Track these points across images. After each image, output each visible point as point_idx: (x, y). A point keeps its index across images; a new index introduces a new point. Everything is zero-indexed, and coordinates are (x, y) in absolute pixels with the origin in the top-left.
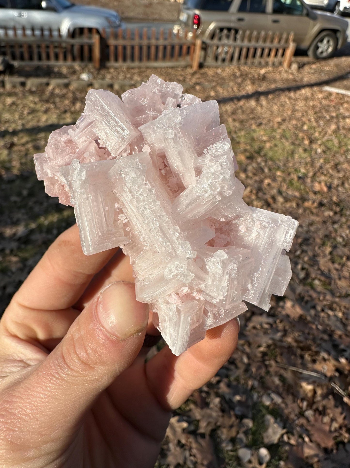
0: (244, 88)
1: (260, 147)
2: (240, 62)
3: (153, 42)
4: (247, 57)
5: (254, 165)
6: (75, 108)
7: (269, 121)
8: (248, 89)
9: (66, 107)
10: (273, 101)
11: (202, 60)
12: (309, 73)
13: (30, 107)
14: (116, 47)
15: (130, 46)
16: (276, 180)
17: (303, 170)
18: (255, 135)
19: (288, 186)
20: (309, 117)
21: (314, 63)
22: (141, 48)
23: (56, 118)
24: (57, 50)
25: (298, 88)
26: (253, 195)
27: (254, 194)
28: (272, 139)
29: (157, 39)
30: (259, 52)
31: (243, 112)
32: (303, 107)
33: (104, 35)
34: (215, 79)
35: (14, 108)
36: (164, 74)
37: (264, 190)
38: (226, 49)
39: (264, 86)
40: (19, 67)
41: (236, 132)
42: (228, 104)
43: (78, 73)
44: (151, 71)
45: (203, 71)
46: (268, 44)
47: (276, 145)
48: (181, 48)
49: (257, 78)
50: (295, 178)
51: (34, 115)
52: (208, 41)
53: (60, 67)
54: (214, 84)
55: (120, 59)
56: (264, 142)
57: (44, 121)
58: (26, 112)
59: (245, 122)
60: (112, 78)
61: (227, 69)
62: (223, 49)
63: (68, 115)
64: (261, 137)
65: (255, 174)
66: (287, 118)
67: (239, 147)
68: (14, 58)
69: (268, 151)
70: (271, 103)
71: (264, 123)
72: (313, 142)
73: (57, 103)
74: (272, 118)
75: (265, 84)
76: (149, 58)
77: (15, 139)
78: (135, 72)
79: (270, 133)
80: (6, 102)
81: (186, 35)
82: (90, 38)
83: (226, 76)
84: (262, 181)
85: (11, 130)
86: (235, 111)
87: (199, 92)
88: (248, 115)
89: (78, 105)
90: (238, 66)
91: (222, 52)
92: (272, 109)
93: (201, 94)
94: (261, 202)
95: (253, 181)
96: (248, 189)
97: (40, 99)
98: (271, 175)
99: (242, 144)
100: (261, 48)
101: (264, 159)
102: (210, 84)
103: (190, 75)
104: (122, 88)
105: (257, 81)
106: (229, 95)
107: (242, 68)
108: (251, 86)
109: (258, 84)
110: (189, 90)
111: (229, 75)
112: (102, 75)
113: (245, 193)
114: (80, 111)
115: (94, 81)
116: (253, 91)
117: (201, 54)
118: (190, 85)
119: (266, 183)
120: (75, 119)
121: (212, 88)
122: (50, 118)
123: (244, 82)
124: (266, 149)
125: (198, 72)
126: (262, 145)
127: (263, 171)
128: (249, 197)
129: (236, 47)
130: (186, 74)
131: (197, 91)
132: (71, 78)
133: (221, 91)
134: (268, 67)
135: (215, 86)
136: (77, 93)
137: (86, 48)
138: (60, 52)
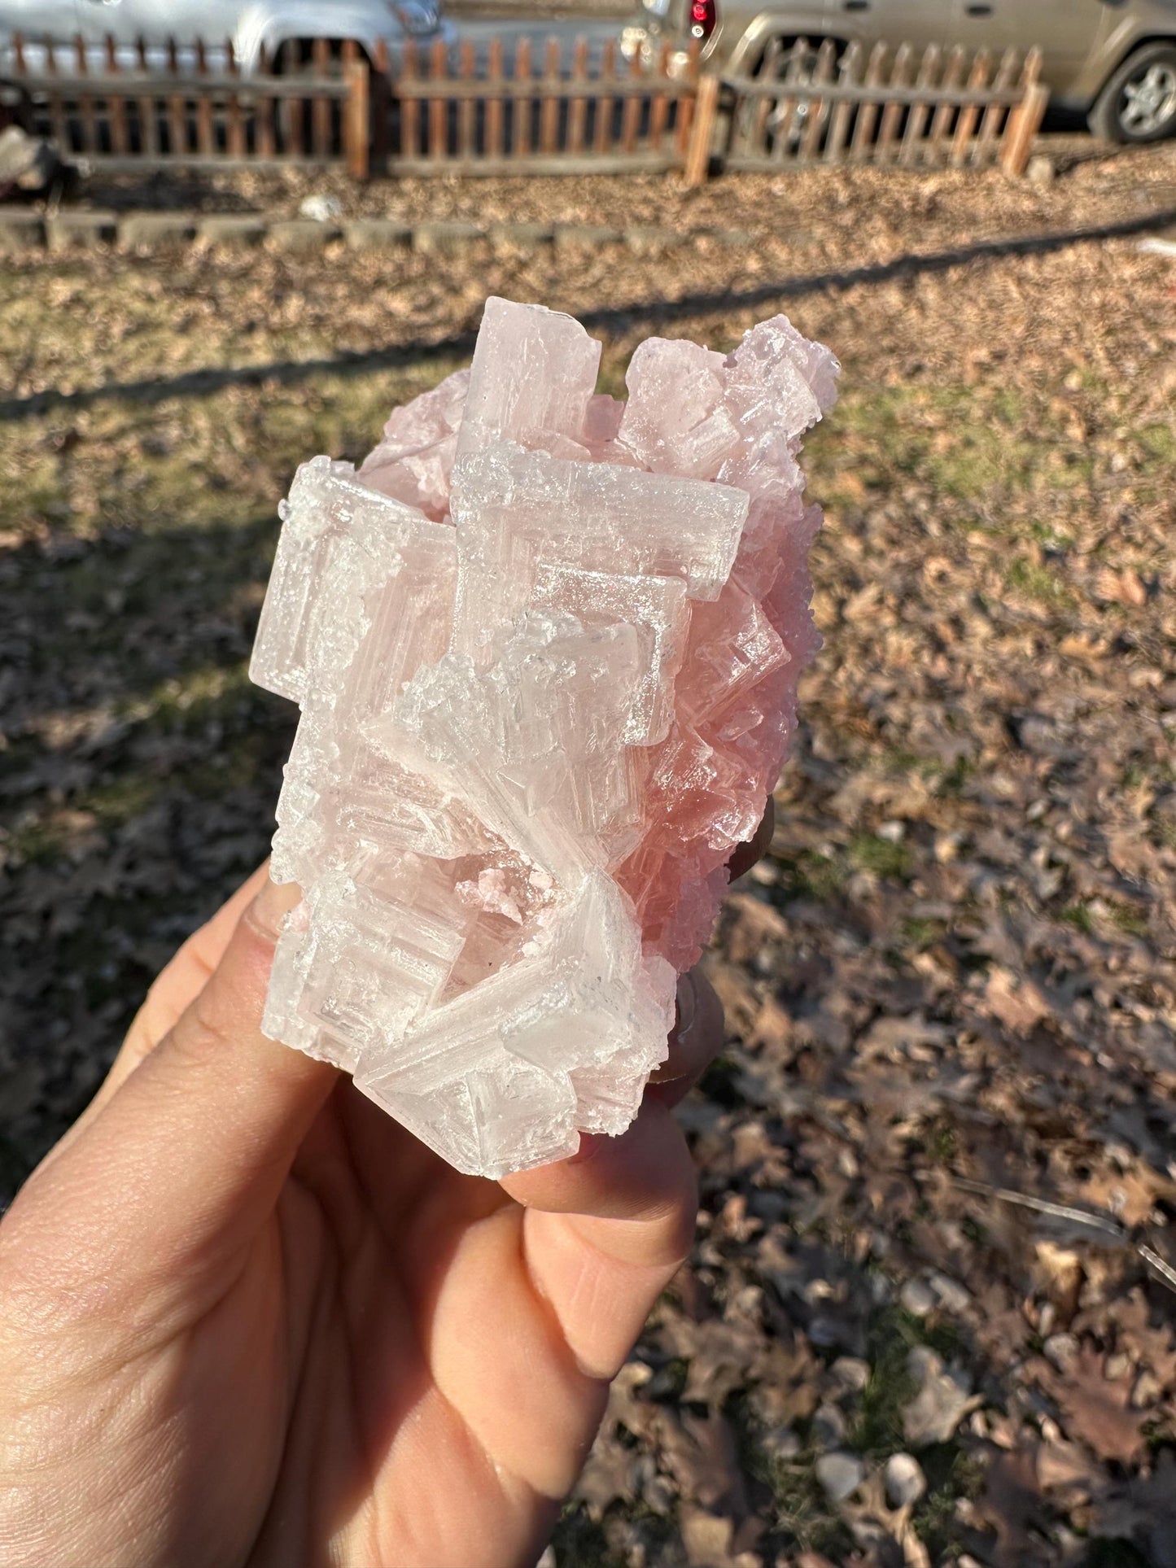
0: (862, 246)
1: (913, 449)
2: (849, 156)
3: (552, 85)
4: (874, 137)
5: (893, 509)
6: (282, 315)
7: (948, 358)
8: (876, 247)
9: (254, 310)
10: (964, 291)
11: (718, 150)
12: (1090, 191)
13: (130, 313)
14: (424, 106)
15: (471, 100)
16: (969, 561)
17: (1061, 529)
18: (898, 409)
19: (1008, 582)
20: (1088, 344)
21: (1109, 157)
22: (508, 108)
25: (1053, 244)
26: (886, 610)
27: (889, 607)
28: (958, 421)
29: (565, 76)
30: (916, 122)
31: (858, 328)
32: (1067, 312)
33: (382, 65)
34: (762, 214)
35: (77, 316)
36: (588, 198)
37: (924, 596)
38: (802, 109)
39: (933, 237)
40: (94, 175)
42: (805, 301)
43: (292, 195)
44: (543, 188)
45: (721, 185)
46: (950, 92)
47: (968, 443)
48: (646, 106)
49: (907, 210)
50: (1035, 556)
51: (144, 340)
52: (741, 82)
53: (232, 175)
54: (758, 231)
55: (438, 146)
56: (928, 433)
57: (180, 361)
58: (117, 330)
59: (866, 363)
60: (410, 212)
61: (806, 180)
62: (792, 110)
63: (260, 338)
64: (917, 415)
65: (893, 542)
66: (1012, 351)
67: (840, 449)
68: (77, 146)
69: (942, 462)
70: (956, 299)
71: (930, 365)
72: (1100, 433)
73: (223, 297)
74: (957, 348)
75: (935, 231)
76: (535, 143)
77: (82, 422)
78: (487, 190)
79: (949, 399)
80: (52, 295)
81: (665, 64)
82: (336, 75)
83: (801, 203)
84: (917, 566)
85: (67, 389)
86: (831, 324)
87: (707, 260)
88: (874, 337)
89: (294, 306)
90: (844, 167)
91: (788, 118)
92: (959, 318)
93: (713, 265)
94: (915, 636)
95: (888, 564)
96: (871, 592)
97: (166, 285)
98: (951, 545)
99: (851, 438)
100: (925, 106)
101: (927, 490)
102: (745, 231)
103: (676, 199)
104: (444, 245)
105: (908, 221)
106: (810, 269)
107: (857, 176)
108: (888, 237)
109: (911, 231)
110: (673, 252)
111: (813, 199)
112: (376, 200)
113: (860, 604)
114: (299, 326)
115: (348, 224)
116: (895, 255)
117: (715, 128)
118: (678, 236)
119: (934, 573)
120: (283, 351)
121: (751, 246)
122: (199, 350)
123: (862, 224)
124: (936, 456)
125: (706, 189)
126: (920, 442)
127: (923, 532)
128: (873, 620)
129: (838, 103)
130: (662, 197)
131: (699, 255)
132: (271, 212)
133: (782, 255)
134: (947, 173)
135: (763, 240)
136: (291, 265)
137: (322, 109)
138: (232, 122)
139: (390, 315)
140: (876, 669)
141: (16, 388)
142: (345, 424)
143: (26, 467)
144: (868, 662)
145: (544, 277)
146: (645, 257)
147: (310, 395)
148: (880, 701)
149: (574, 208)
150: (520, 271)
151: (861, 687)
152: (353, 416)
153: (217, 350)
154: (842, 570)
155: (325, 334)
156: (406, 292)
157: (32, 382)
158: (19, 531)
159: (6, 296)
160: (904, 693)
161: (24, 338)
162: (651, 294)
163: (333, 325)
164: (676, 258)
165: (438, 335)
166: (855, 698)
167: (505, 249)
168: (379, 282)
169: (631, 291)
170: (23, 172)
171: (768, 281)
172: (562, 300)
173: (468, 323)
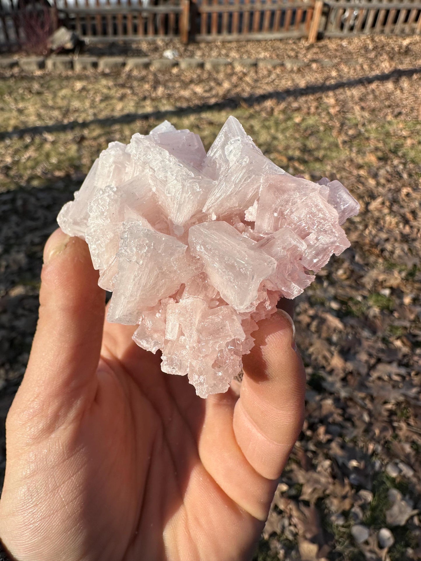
0: (378, 66)
1: (397, 145)
2: (374, 30)
3: (258, 6)
4: (384, 23)
5: (388, 168)
6: (156, 94)
7: (412, 109)
8: (384, 66)
9: (146, 92)
10: (419, 83)
11: (321, 29)
13: (102, 93)
14: (209, 16)
15: (227, 12)
18: (391, 129)
22: (241, 15)
24: (136, 21)
26: (385, 207)
27: (387, 206)
28: (415, 134)
29: (263, 2)
30: (402, 16)
31: (375, 98)
34: (338, 54)
35: (84, 94)
36: (270, 49)
37: (401, 202)
38: (355, 13)
39: (407, 62)
40: (90, 44)
41: (364, 125)
42: (354, 87)
43: (160, 49)
44: (253, 45)
45: (322, 43)
46: (417, 4)
47: (420, 143)
48: (294, 13)
49: (397, 51)
51: (107, 103)
52: (332, 3)
53: (138, 42)
54: (336, 61)
55: (214, 30)
56: (404, 138)
57: (120, 110)
58: (98, 99)
59: (379, 111)
60: (203, 55)
61: (356, 40)
62: (352, 13)
63: (148, 102)
64: (399, 132)
65: (388, 181)
67: (367, 145)
68: (84, 33)
69: (410, 151)
70: (416, 86)
71: (404, 112)
73: (135, 87)
74: (416, 105)
75: (408, 59)
76: (251, 29)
77: (86, 132)
78: (232, 46)
79: (412, 125)
80: (75, 87)
82: (177, 4)
83: (354, 49)
84: (398, 190)
85: (80, 120)
86: (365, 96)
87: (316, 72)
88: (382, 101)
89: (160, 90)
90: (372, 35)
91: (350, 16)
92: (417, 93)
93: (318, 74)
94: (397, 218)
95: (386, 189)
96: (380, 200)
97: (115, 83)
98: (412, 182)
99: (372, 140)
100: (406, 10)
101: (403, 161)
102: (332, 61)
103: (304, 49)
104: (216, 67)
105: (397, 56)
106: (356, 75)
107: (377, 39)
108: (389, 62)
109: (398, 60)
110: (303, 69)
111: (359, 48)
112: (191, 51)
113: (374, 205)
114: (162, 97)
115: (180, 60)
116: (391, 69)
117: (321, 21)
118: (305, 63)
119: (405, 193)
120: (156, 107)
121: (333, 66)
122: (126, 107)
123: (378, 57)
124: (406, 148)
125: (316, 45)
126: (400, 142)
127: (401, 177)
128: (380, 211)
129: (371, 10)
130: (298, 48)
131: (313, 70)
132: (153, 56)
133: (346, 70)
134: (414, 36)
135: (338, 64)
136: (160, 75)
137: (172, 17)
138: (139, 23)
139: (195, 93)
140: (381, 229)
141: (63, 121)
143: (66, 148)
144: (377, 227)
145: (253, 79)
146: (292, 71)
148: (382, 242)
149: (265, 52)
150: (244, 77)
151: (375, 236)
153: (133, 106)
154: (368, 191)
155: (171, 101)
156: (201, 85)
157: (68, 118)
158: (64, 171)
159: (59, 88)
160: (392, 240)
161: (66, 102)
162: (294, 85)
163: (175, 97)
164: (304, 71)
165: (213, 101)
166: (372, 241)
167: (238, 68)
168: (192, 81)
169: (286, 84)
170: (66, 43)
171: (340, 80)
172: (260, 88)
173: (224, 96)
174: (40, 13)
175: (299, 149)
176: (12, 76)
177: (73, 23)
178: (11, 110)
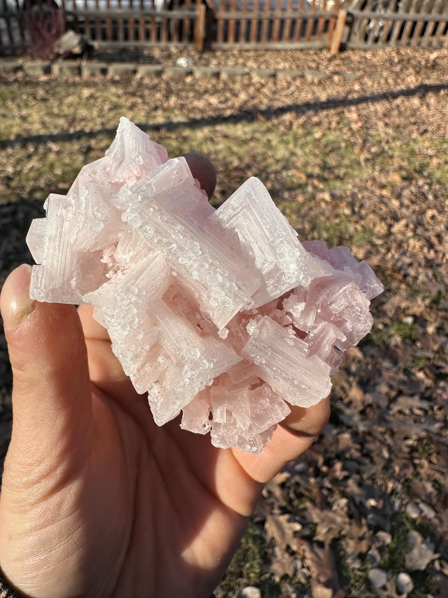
0: (403, 80)
1: (423, 164)
2: (400, 42)
3: (278, 14)
4: (411, 35)
5: (413, 189)
6: (168, 104)
7: (439, 127)
8: (409, 81)
9: (158, 101)
10: (447, 99)
11: (344, 40)
13: (111, 102)
14: (227, 22)
15: (246, 19)
16: (445, 211)
18: (416, 147)
22: (260, 23)
23: (144, 116)
24: (149, 26)
26: (409, 230)
27: (411, 229)
28: (442, 153)
30: (430, 28)
31: (400, 114)
33: (211, 5)
34: (362, 66)
35: (91, 102)
36: (290, 59)
37: (426, 225)
38: (381, 24)
39: (434, 77)
40: (100, 49)
41: (387, 142)
42: (378, 102)
43: (174, 57)
44: (272, 55)
45: (344, 55)
46: (446, 16)
47: (447, 162)
48: (316, 22)
49: (424, 65)
51: (116, 112)
52: (356, 12)
53: (151, 49)
54: (359, 74)
55: (231, 37)
56: (429, 158)
58: (106, 108)
59: (403, 128)
60: (219, 64)
61: (381, 53)
62: (377, 23)
63: (160, 112)
64: (425, 150)
65: (413, 202)
67: (391, 163)
68: (94, 38)
69: (436, 171)
70: (443, 102)
71: (430, 129)
73: (146, 96)
74: (443, 123)
75: (436, 74)
76: (270, 37)
77: (93, 142)
78: (249, 55)
79: (439, 144)
80: (82, 94)
81: (325, 5)
82: (193, 10)
83: (378, 61)
84: (423, 213)
85: (87, 130)
86: (389, 111)
87: (338, 85)
88: (407, 118)
89: (173, 100)
90: (397, 47)
91: (374, 27)
92: (444, 110)
93: (340, 87)
94: (421, 241)
95: (411, 210)
96: (403, 222)
97: (125, 91)
98: (438, 204)
99: (396, 159)
100: (435, 22)
101: (428, 181)
102: (355, 74)
103: (326, 60)
104: (232, 77)
105: (424, 70)
106: (381, 89)
107: (402, 52)
108: (415, 76)
109: (424, 74)
110: (324, 81)
111: (384, 60)
112: (206, 60)
113: (398, 227)
114: (174, 108)
115: (195, 69)
116: (417, 84)
117: (344, 31)
118: (326, 75)
119: (430, 215)
120: (168, 118)
121: (356, 79)
122: (137, 117)
123: (404, 71)
124: (432, 167)
125: (339, 56)
126: (425, 161)
127: (426, 198)
128: (403, 234)
129: (397, 21)
130: (320, 59)
131: (335, 83)
132: (165, 63)
133: (370, 83)
134: (442, 50)
135: (362, 77)
136: (172, 84)
137: (187, 23)
138: (152, 28)
139: (210, 104)
140: (404, 254)
141: (69, 129)
142: (191, 147)
143: (72, 159)
144: (401, 251)
145: (271, 90)
146: (312, 83)
147: (179, 135)
148: (405, 267)
149: (284, 63)
150: (262, 88)
151: (398, 261)
152: (194, 143)
154: (391, 212)
155: (184, 111)
156: (217, 96)
157: (75, 127)
158: (69, 183)
159: (66, 94)
160: (416, 264)
161: (72, 111)
162: (315, 98)
163: (188, 108)
164: (325, 84)
165: (228, 113)
166: (394, 265)
167: (256, 79)
168: (206, 91)
169: (306, 97)
170: (74, 47)
171: (363, 94)
172: (278, 100)
173: (241, 108)
174: (47, 15)
175: (319, 165)
176: (16, 81)
177: (81, 26)
178: (14, 117)
